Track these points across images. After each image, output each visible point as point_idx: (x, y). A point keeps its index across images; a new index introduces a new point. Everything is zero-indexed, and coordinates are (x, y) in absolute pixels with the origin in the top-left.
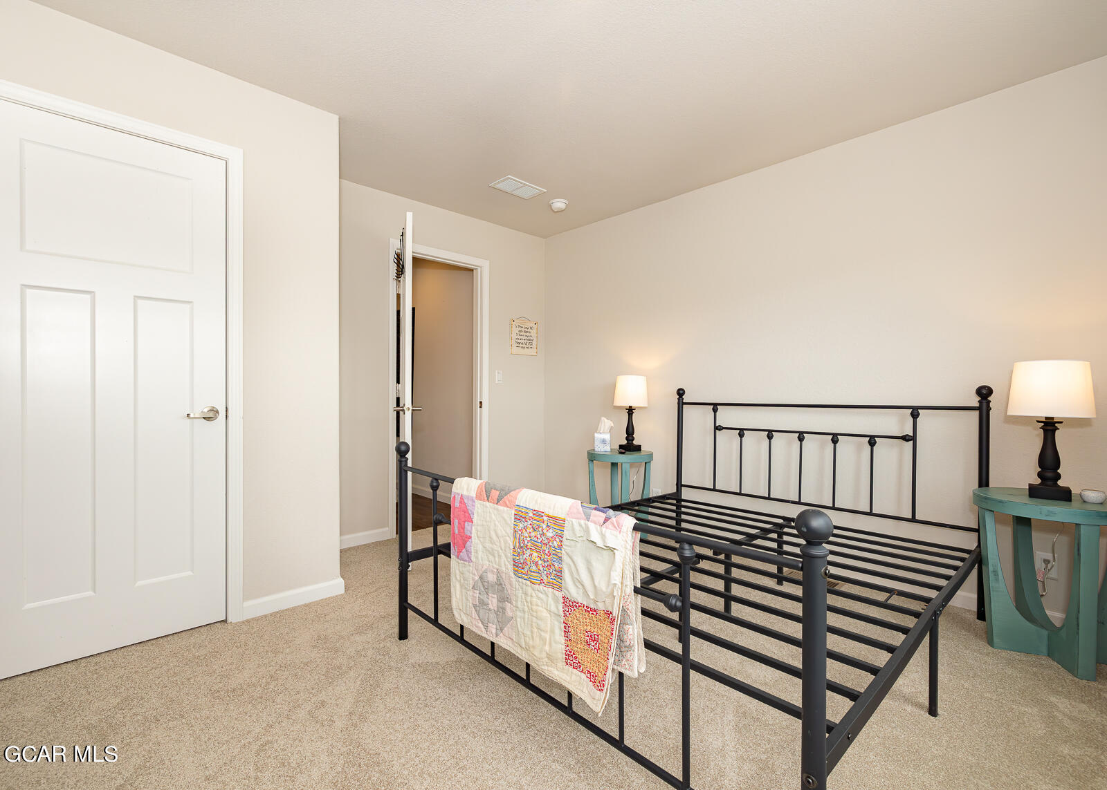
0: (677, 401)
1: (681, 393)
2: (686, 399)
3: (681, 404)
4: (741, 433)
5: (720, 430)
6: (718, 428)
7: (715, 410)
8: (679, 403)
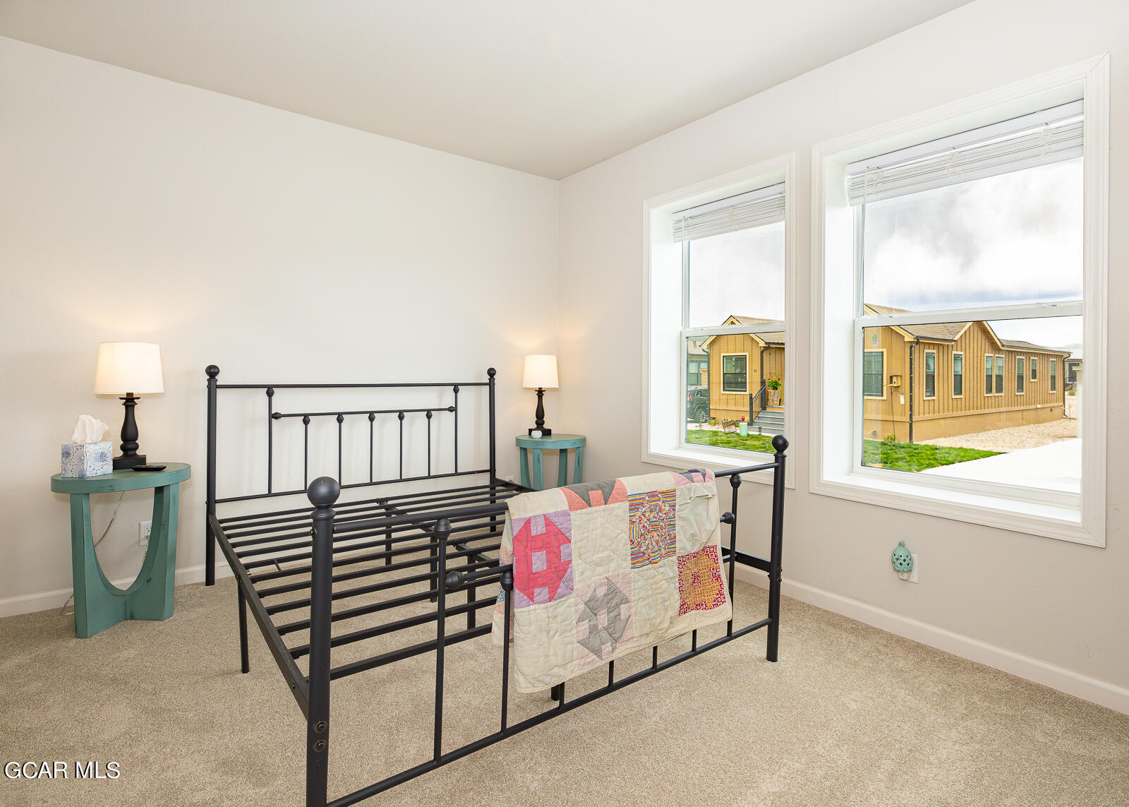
0: (207, 383)
1: (212, 372)
2: (221, 379)
3: (213, 388)
4: (306, 419)
5: (276, 418)
6: (275, 416)
7: (270, 394)
8: (209, 387)
